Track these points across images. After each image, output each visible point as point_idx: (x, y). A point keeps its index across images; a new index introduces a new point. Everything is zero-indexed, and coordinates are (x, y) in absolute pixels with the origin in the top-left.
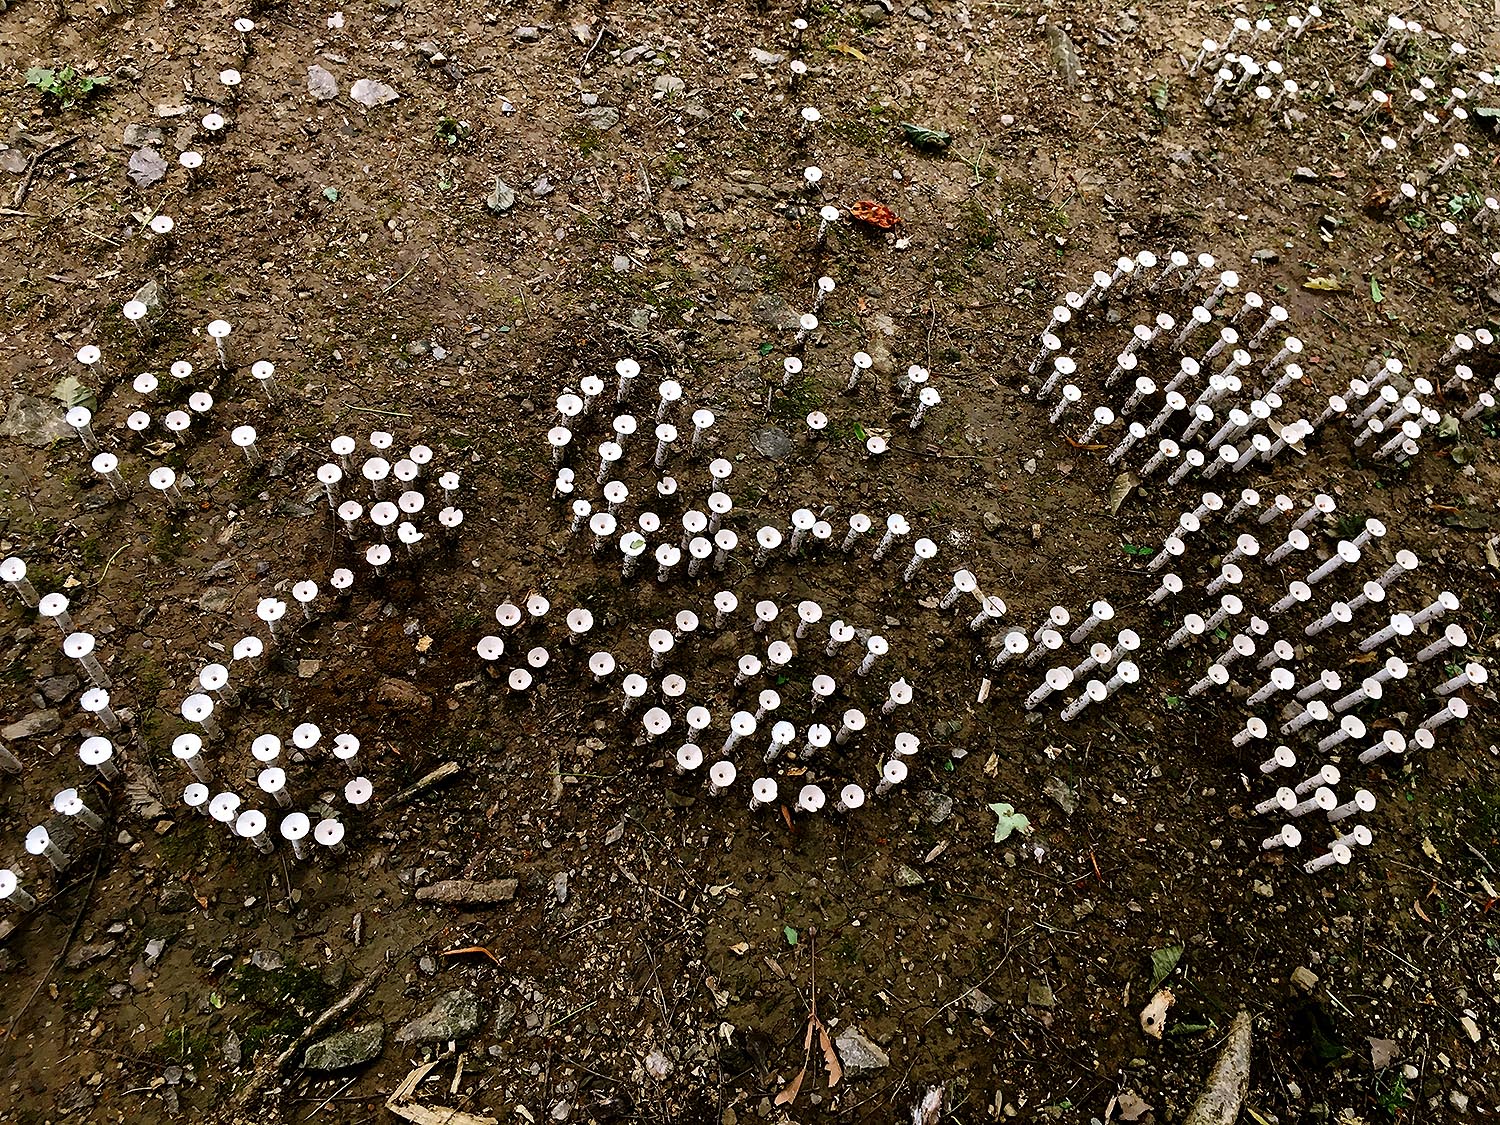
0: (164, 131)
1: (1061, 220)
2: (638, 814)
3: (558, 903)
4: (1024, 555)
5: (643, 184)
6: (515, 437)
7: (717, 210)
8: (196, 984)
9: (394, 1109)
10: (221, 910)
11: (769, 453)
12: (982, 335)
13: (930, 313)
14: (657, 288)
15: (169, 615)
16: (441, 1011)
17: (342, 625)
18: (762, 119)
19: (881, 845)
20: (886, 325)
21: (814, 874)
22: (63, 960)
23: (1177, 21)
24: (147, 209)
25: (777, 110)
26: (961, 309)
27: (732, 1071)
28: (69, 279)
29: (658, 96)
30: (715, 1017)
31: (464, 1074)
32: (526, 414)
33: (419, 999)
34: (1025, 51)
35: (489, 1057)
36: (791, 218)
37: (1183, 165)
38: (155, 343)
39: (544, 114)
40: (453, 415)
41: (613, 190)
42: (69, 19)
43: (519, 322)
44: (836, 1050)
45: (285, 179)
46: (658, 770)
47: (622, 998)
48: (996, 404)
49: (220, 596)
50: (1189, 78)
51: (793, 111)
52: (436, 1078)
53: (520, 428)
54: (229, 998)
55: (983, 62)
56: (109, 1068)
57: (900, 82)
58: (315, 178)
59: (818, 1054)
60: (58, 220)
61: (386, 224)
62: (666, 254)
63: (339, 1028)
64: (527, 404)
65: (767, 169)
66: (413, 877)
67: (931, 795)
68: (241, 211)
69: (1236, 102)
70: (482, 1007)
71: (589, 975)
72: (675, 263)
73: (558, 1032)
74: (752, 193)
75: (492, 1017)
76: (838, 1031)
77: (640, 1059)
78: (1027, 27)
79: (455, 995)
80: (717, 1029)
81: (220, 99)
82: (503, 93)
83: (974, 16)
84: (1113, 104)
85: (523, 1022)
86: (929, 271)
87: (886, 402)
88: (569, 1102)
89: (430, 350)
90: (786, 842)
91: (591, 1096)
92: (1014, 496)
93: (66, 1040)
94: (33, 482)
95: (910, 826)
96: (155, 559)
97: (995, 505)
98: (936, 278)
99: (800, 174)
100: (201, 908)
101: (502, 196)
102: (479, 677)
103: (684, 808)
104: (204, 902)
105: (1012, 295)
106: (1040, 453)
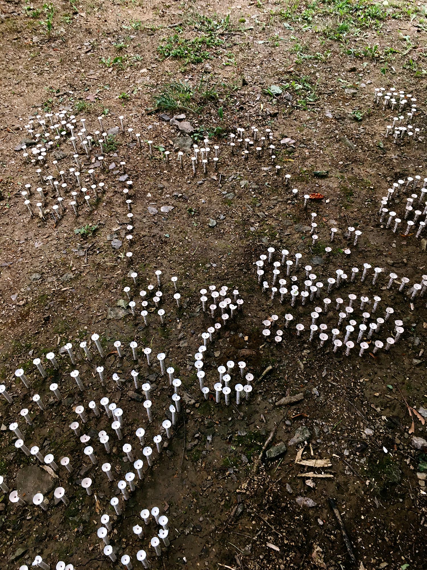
0: (117, 234)
1: (369, 183)
2: (328, 366)
3: (317, 396)
4: (404, 268)
5: (249, 208)
6: (245, 280)
7: (272, 208)
8: (225, 445)
9: (298, 463)
10: (223, 424)
11: (318, 263)
12: (362, 217)
13: (345, 216)
14: (265, 232)
15: (173, 351)
16: (297, 434)
17: (221, 340)
18: (273, 183)
19: (404, 355)
20: (334, 222)
21: (388, 369)
22: (185, 448)
23: (375, 126)
24: (122, 254)
25: (276, 180)
26: (352, 212)
27: (392, 428)
28: (108, 277)
29: (242, 186)
30: (379, 415)
31: (313, 450)
32: (245, 273)
33: (290, 433)
34: (336, 146)
35: (318, 443)
36: (293, 204)
37: (396, 159)
38: (139, 285)
39: (214, 200)
40: (225, 279)
41: (241, 212)
42: (80, 215)
43: (232, 251)
44: (420, 414)
45: (154, 236)
46: (328, 353)
47: (348, 417)
48: (375, 233)
49: (185, 342)
50: (386, 138)
51: (281, 179)
52: (306, 453)
53: (245, 277)
54: (237, 446)
55: (327, 152)
56: (211, 474)
57: (306, 163)
58: (161, 233)
59: (415, 417)
60: (99, 264)
61: (185, 238)
62: (264, 223)
63: (271, 446)
64: (245, 270)
65: (281, 195)
66: (272, 400)
67: (412, 338)
68: (146, 247)
69: (403, 139)
70: (309, 429)
71: (336, 414)
72: (267, 224)
73: (335, 432)
74: (280, 201)
75: (314, 432)
76: (417, 409)
77: (363, 432)
78: (334, 140)
79: (300, 429)
80: (381, 418)
81: (128, 222)
82: (201, 198)
83: (318, 142)
84: (368, 151)
85: (323, 432)
86: (339, 206)
87: (344, 242)
88: (348, 449)
89: (212, 265)
90: (375, 362)
91: (353, 446)
92: (393, 254)
93: (196, 470)
94: (122, 329)
95: (410, 348)
96: (163, 338)
97: (389, 258)
98: (341, 207)
99: (291, 193)
100: (217, 424)
101: (213, 222)
102: (265, 343)
103: (341, 361)
104: (218, 422)
105: (365, 205)
106: (395, 241)
